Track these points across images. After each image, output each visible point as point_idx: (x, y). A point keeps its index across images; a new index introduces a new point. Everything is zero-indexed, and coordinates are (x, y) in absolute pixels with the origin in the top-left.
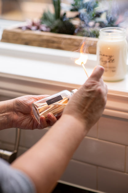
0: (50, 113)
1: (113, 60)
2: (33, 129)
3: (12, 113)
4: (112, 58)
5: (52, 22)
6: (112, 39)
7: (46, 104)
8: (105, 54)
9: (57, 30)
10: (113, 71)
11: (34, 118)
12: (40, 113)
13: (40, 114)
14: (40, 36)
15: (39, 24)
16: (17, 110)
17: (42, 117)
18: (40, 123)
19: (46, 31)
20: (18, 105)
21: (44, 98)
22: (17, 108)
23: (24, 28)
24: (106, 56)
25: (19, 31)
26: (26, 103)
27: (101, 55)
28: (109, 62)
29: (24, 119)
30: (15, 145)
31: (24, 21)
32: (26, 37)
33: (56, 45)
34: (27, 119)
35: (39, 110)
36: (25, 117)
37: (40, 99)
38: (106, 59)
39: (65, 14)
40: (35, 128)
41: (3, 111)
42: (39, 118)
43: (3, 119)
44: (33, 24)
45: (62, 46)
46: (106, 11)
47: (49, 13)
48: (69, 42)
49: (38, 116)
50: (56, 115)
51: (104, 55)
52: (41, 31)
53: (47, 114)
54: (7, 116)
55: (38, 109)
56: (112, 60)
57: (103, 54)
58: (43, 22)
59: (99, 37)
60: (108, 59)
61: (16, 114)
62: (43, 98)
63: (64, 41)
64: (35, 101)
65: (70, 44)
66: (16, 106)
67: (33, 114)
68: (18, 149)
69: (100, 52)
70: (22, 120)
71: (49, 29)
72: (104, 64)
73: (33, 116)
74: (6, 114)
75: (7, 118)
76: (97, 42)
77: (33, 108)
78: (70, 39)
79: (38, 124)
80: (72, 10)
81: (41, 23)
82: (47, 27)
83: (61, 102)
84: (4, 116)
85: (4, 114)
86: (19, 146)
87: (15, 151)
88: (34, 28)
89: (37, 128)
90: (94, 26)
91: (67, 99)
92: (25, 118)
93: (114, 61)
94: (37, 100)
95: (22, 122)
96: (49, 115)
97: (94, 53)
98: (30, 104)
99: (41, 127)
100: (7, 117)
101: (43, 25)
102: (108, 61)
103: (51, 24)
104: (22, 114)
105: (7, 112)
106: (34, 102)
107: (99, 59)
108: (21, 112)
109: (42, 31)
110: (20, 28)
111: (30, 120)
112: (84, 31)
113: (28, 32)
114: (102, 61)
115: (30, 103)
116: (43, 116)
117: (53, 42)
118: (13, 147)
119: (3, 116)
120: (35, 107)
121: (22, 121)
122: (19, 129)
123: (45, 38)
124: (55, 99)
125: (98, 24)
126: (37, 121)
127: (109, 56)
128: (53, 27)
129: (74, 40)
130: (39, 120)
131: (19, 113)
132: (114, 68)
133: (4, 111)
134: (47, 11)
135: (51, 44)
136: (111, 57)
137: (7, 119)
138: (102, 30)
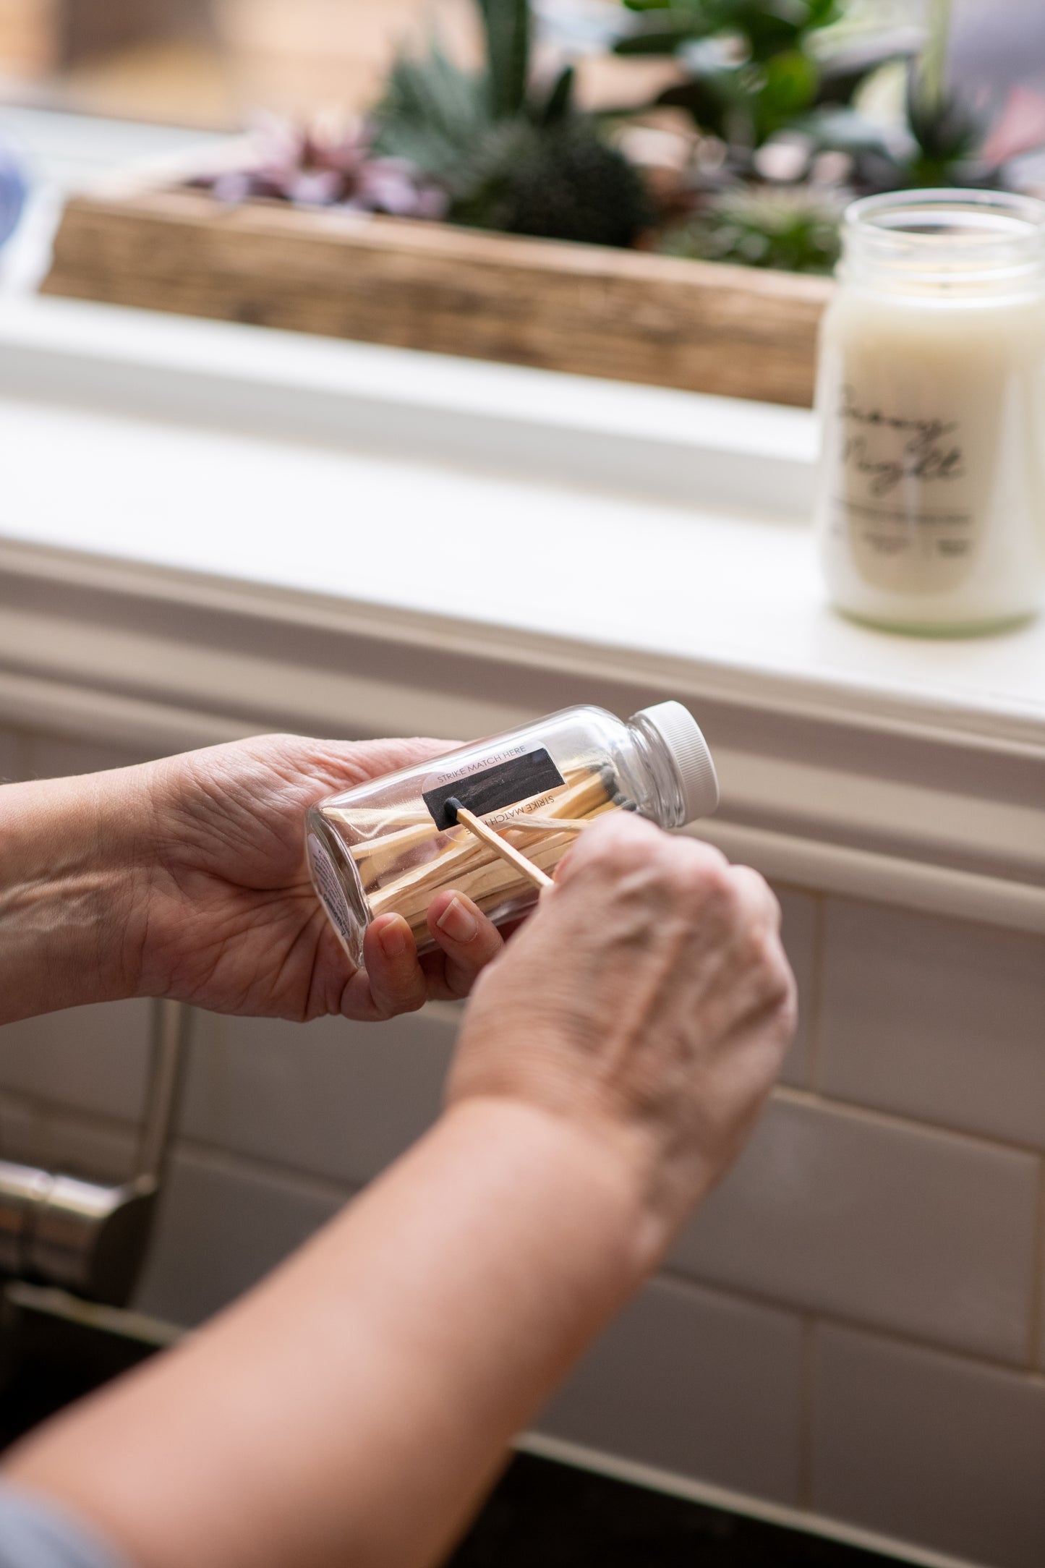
0: (455, 896)
1: (953, 458)
2: (305, 1013)
3: (139, 871)
4: (944, 444)
5: (459, 140)
6: (945, 286)
7: (423, 821)
8: (889, 411)
9: (501, 210)
10: (952, 549)
11: (318, 923)
12: (373, 887)
13: (373, 901)
14: (357, 251)
15: (357, 155)
16: (184, 852)
17: (381, 925)
18: (362, 972)
19: (413, 216)
20: (191, 812)
21: (411, 764)
22: (186, 840)
23: (233, 191)
24: (897, 424)
25: (192, 209)
26: (259, 805)
27: (852, 412)
28: (919, 471)
29: (233, 934)
30: (143, 1128)
31: (236, 129)
32: (245, 259)
33: (486, 327)
34: (261, 935)
35: (359, 862)
36: (247, 916)
37: (373, 772)
38: (890, 445)
39: (566, 80)
40: (327, 1011)
41: (63, 862)
42: (362, 931)
43: (61, 920)
44: (310, 158)
45: (539, 335)
46: (908, 58)
47: (441, 63)
48: (595, 302)
49: (350, 911)
50: (503, 912)
51: (876, 418)
52: (369, 215)
53: (428, 902)
54: (97, 897)
55: (351, 853)
56: (946, 453)
57: (867, 411)
58: (390, 138)
59: (842, 269)
60: (911, 449)
61: (173, 886)
62: (398, 765)
63: (555, 298)
64: (337, 790)
65: (602, 326)
66: (171, 823)
67: (313, 896)
68: (163, 1169)
69: (849, 391)
70: (221, 941)
71: (433, 199)
72: (877, 489)
73: (310, 907)
74: (92, 879)
75: (93, 919)
76: (819, 308)
77: (315, 844)
78: (606, 282)
79: (347, 979)
80: (627, 48)
81: (375, 147)
82: (420, 182)
83: (542, 802)
84: (75, 903)
85: (70, 883)
86: (171, 1137)
87: (145, 1184)
88: (312, 186)
89: (339, 1010)
90: (804, 178)
91: (596, 779)
92: (247, 928)
93: (955, 467)
94: (352, 779)
95: (218, 959)
96: (441, 909)
97: (800, 399)
98: (288, 814)
99: (372, 1003)
100: (101, 910)
101: (386, 162)
102: (910, 462)
103: (450, 155)
104: (223, 891)
105: (100, 869)
106: (321, 796)
107: (836, 449)
108: (218, 876)
109: (379, 210)
110: (201, 185)
111: (283, 945)
112: (717, 222)
113: (266, 217)
114: (864, 466)
115: (289, 805)
116: (394, 918)
117: (469, 304)
118: (122, 1146)
119: (67, 895)
120: (331, 838)
121: (216, 950)
122: (172, 1007)
123: (402, 268)
124: (501, 779)
125: (834, 165)
126: (340, 950)
127: (921, 427)
128: (465, 184)
129: (641, 290)
130: (361, 945)
131: (200, 880)
132: (958, 519)
133: (79, 857)
134: (419, 54)
135: (446, 322)
136: (931, 431)
137: (98, 922)
138: (867, 216)
